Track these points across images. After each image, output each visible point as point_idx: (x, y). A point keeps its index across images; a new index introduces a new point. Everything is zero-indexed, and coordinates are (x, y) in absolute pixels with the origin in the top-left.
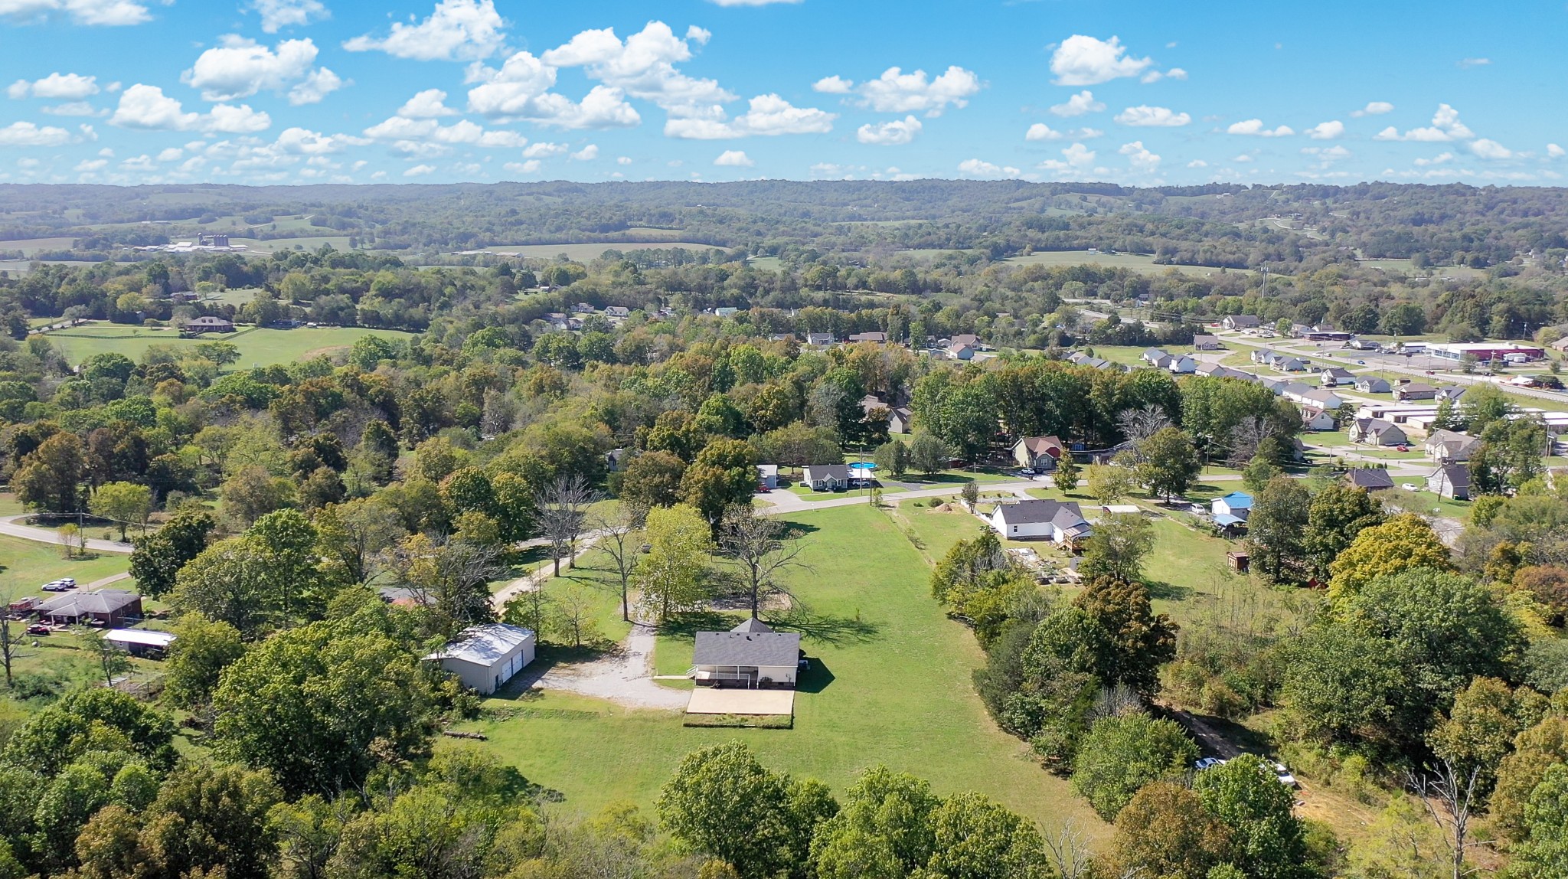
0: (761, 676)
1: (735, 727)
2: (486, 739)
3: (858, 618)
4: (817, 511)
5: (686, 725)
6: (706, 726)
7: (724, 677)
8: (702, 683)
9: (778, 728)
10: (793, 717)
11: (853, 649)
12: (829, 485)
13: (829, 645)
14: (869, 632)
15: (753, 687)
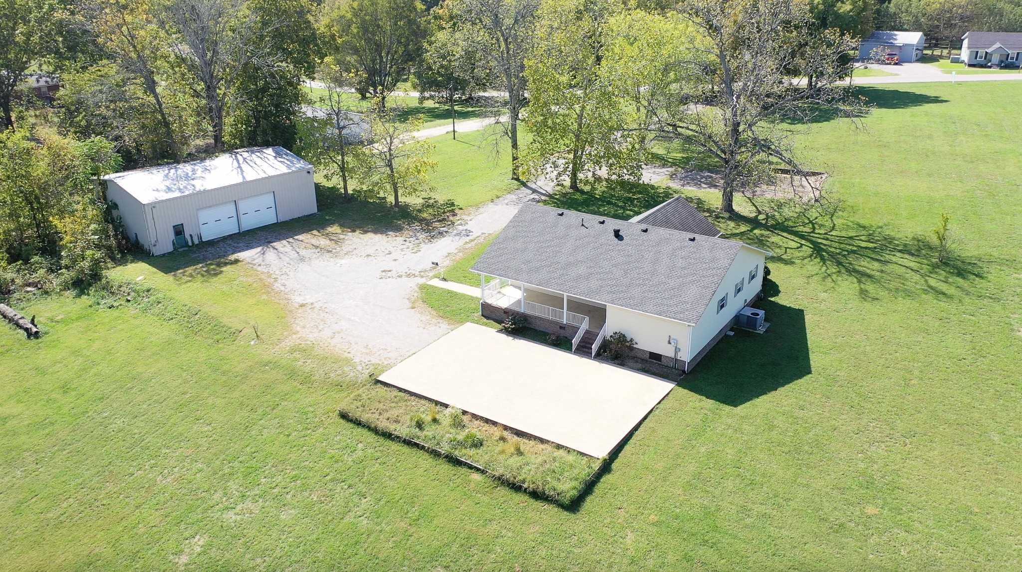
0: (610, 328)
1: (435, 454)
2: (36, 335)
3: (942, 238)
4: (960, 83)
5: (344, 416)
6: (375, 431)
7: (541, 312)
8: (490, 314)
9: (536, 495)
10: (606, 467)
11: (903, 304)
12: (995, 59)
13: (848, 285)
14: (961, 273)
15: (583, 349)
